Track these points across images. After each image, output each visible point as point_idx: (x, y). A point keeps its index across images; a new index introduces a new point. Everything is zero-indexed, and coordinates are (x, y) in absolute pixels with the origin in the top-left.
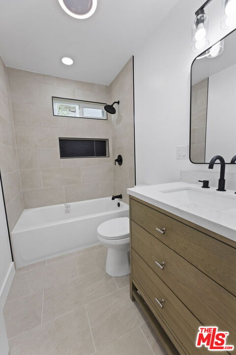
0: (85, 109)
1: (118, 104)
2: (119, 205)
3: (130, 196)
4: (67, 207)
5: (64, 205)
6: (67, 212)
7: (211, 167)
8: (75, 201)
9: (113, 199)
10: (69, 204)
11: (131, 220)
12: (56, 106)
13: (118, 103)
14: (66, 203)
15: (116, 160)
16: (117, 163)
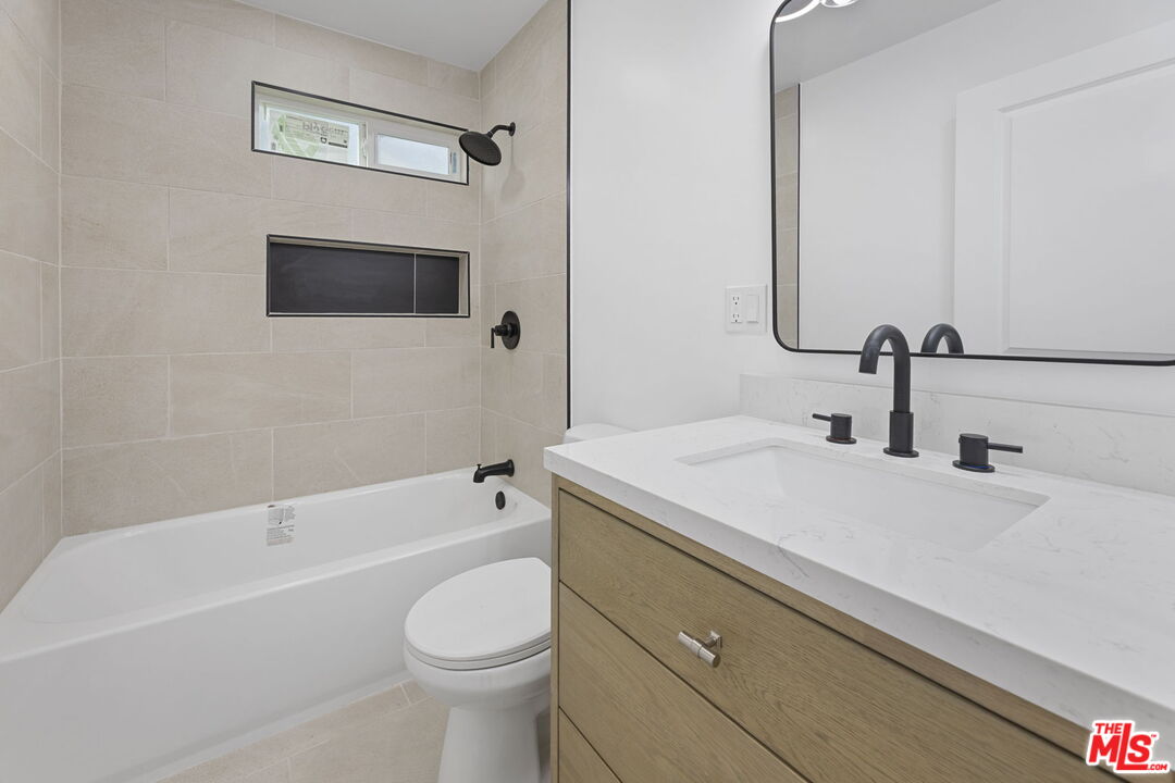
0: (384, 141)
1: (512, 135)
2: (501, 501)
3: (556, 477)
4: (282, 517)
5: (263, 508)
6: (277, 537)
7: (868, 366)
8: (316, 492)
9: (479, 478)
10: (287, 503)
11: (558, 581)
12: (267, 116)
13: (511, 129)
14: (277, 499)
15: (497, 331)
16: (498, 339)
